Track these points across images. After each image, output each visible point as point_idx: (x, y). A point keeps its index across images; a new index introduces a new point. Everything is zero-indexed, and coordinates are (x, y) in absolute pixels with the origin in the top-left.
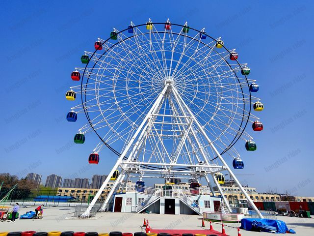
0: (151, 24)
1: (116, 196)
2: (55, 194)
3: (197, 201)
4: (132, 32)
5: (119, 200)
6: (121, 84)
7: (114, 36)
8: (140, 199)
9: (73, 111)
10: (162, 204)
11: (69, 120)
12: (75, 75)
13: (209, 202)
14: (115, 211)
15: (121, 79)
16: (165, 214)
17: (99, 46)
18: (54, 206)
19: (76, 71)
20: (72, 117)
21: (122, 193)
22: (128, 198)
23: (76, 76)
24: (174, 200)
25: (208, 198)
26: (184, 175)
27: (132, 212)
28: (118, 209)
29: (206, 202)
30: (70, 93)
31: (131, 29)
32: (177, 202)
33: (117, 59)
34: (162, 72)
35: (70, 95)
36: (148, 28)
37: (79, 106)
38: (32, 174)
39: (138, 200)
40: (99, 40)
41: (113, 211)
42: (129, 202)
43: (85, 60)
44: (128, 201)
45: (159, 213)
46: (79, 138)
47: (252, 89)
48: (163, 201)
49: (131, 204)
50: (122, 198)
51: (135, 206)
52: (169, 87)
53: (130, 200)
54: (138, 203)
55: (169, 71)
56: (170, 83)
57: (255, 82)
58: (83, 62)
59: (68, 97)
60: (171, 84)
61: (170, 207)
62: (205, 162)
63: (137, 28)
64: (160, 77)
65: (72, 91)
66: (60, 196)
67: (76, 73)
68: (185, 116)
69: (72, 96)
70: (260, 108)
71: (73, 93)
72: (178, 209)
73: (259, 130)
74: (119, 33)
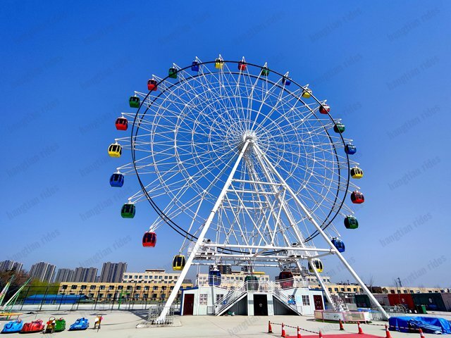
0: (222, 62)
1: (185, 292)
2: (56, 292)
3: (293, 296)
4: (197, 70)
5: (190, 298)
6: (184, 137)
7: (173, 73)
8: (218, 296)
9: (118, 173)
10: (250, 302)
11: (113, 185)
12: (121, 122)
13: (308, 296)
14: (184, 314)
15: (182, 130)
16: (255, 315)
17: (153, 86)
18: (71, 310)
19: (123, 117)
20: (117, 180)
21: (194, 288)
22: (202, 295)
23: (122, 124)
24: (266, 295)
25: (306, 292)
26: (270, 261)
27: (208, 314)
28: (189, 310)
29: (303, 297)
30: (115, 147)
31: (195, 67)
32: (270, 298)
33: (177, 104)
34: (243, 123)
35: (114, 150)
36: (217, 67)
37: (128, 165)
38: (7, 263)
39: (215, 298)
40: (154, 77)
41: (182, 314)
42: (204, 301)
43: (134, 102)
44: (202, 299)
45: (247, 315)
46: (128, 211)
47: (348, 151)
48: (251, 298)
49: (206, 303)
50: (193, 295)
51: (212, 305)
52: (250, 145)
53: (204, 298)
54: (215, 301)
55: (252, 124)
56: (251, 138)
57: (351, 142)
58: (132, 106)
59: (112, 152)
60: (253, 141)
61: (261, 305)
62: (299, 244)
63: (204, 65)
64: (239, 129)
65: (116, 144)
66: (64, 294)
67: (122, 120)
68: (272, 183)
69: (118, 151)
70: (360, 175)
71: (119, 147)
72: (270, 308)
73: (360, 202)
74: (180, 70)
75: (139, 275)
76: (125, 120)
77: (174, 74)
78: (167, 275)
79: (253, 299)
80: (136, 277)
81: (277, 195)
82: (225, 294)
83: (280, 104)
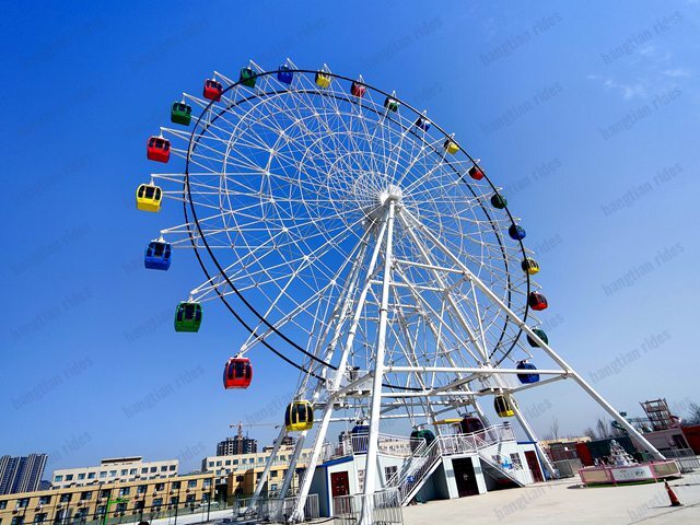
1: (332, 469)
4: (289, 80)
8: (388, 470)
9: (162, 241)
10: (449, 473)
12: (158, 146)
13: (517, 455)
16: (460, 496)
17: (214, 92)
19: (162, 137)
21: (346, 461)
22: (360, 472)
23: (160, 150)
24: (470, 459)
25: (514, 447)
29: (512, 456)
30: (150, 190)
31: (286, 74)
32: (476, 464)
35: (149, 195)
36: (320, 82)
39: (384, 474)
40: (217, 76)
41: (332, 515)
43: (182, 113)
44: (361, 481)
45: (448, 498)
48: (448, 466)
50: (346, 473)
53: (364, 477)
54: (385, 482)
59: (145, 200)
61: (465, 476)
65: (153, 185)
67: (160, 141)
69: (157, 198)
70: (535, 269)
71: (158, 191)
72: (480, 479)
73: (540, 309)
74: (263, 74)
75: (87, 471)
76: (167, 144)
77: (251, 78)
78: (145, 466)
79: (452, 468)
80: (82, 476)
81: (446, 293)
82: (400, 465)
83: (422, 155)
